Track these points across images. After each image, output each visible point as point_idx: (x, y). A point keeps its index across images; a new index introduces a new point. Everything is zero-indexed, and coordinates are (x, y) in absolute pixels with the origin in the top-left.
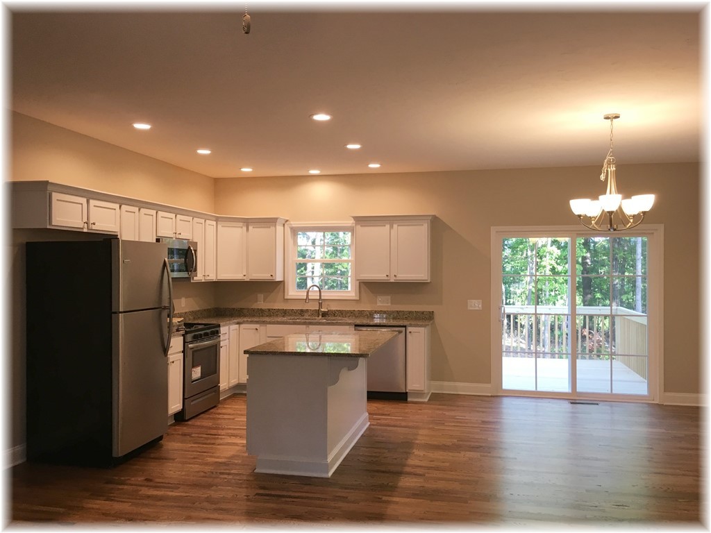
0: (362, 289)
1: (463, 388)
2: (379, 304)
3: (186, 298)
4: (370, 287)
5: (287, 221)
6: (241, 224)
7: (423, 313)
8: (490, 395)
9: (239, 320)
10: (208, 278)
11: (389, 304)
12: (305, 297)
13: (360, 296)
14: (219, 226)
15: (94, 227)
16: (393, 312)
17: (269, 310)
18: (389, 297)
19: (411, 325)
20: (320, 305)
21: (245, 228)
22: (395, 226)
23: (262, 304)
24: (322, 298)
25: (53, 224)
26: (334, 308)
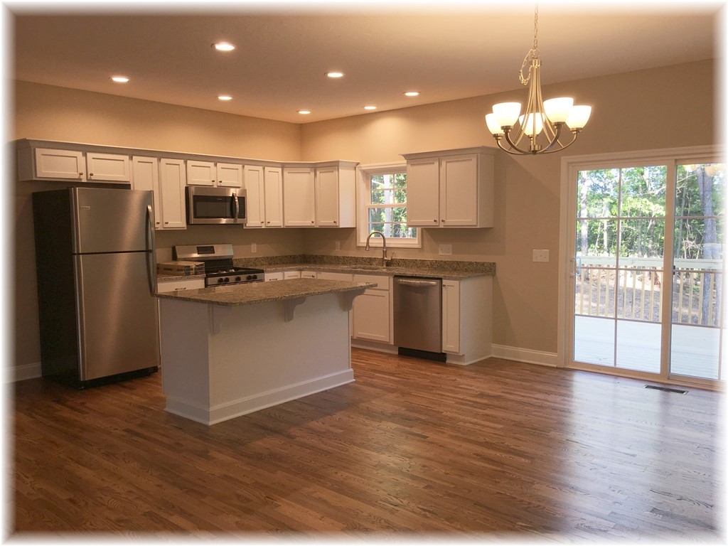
0: (425, 237)
1: (527, 355)
2: (440, 254)
3: (257, 244)
4: (433, 234)
5: (358, 164)
6: (308, 170)
7: (483, 264)
8: (555, 366)
9: (301, 267)
10: (269, 225)
11: (451, 254)
12: (365, 245)
13: (422, 244)
14: (285, 173)
15: (93, 178)
16: (453, 262)
17: (344, 257)
18: (451, 246)
19: (445, 278)
20: (385, 253)
21: (313, 174)
22: (444, 163)
23: (339, 252)
24: (387, 245)
25: (38, 176)
26: (399, 256)
